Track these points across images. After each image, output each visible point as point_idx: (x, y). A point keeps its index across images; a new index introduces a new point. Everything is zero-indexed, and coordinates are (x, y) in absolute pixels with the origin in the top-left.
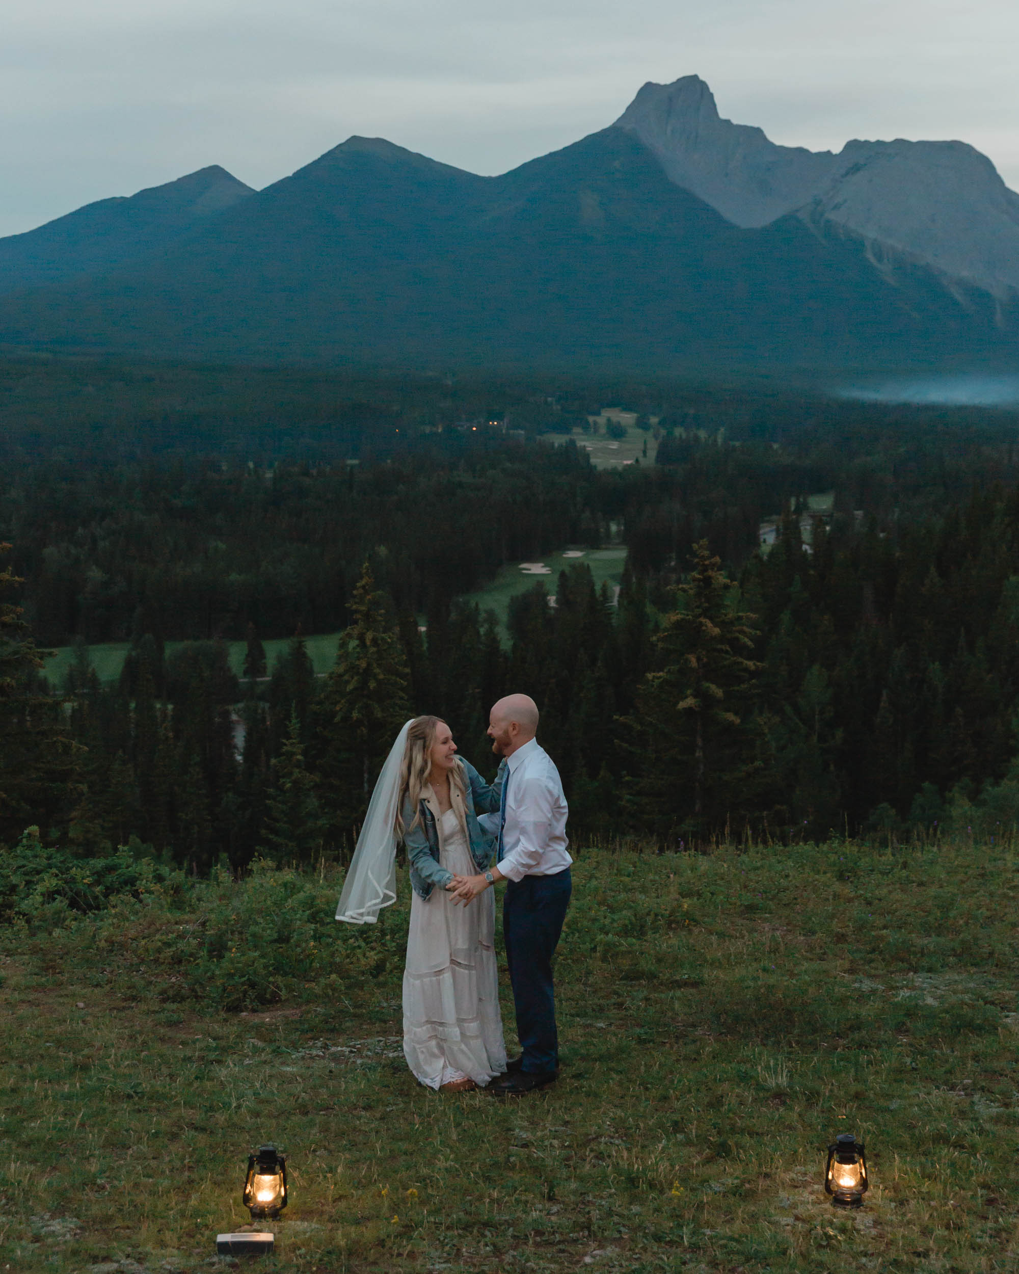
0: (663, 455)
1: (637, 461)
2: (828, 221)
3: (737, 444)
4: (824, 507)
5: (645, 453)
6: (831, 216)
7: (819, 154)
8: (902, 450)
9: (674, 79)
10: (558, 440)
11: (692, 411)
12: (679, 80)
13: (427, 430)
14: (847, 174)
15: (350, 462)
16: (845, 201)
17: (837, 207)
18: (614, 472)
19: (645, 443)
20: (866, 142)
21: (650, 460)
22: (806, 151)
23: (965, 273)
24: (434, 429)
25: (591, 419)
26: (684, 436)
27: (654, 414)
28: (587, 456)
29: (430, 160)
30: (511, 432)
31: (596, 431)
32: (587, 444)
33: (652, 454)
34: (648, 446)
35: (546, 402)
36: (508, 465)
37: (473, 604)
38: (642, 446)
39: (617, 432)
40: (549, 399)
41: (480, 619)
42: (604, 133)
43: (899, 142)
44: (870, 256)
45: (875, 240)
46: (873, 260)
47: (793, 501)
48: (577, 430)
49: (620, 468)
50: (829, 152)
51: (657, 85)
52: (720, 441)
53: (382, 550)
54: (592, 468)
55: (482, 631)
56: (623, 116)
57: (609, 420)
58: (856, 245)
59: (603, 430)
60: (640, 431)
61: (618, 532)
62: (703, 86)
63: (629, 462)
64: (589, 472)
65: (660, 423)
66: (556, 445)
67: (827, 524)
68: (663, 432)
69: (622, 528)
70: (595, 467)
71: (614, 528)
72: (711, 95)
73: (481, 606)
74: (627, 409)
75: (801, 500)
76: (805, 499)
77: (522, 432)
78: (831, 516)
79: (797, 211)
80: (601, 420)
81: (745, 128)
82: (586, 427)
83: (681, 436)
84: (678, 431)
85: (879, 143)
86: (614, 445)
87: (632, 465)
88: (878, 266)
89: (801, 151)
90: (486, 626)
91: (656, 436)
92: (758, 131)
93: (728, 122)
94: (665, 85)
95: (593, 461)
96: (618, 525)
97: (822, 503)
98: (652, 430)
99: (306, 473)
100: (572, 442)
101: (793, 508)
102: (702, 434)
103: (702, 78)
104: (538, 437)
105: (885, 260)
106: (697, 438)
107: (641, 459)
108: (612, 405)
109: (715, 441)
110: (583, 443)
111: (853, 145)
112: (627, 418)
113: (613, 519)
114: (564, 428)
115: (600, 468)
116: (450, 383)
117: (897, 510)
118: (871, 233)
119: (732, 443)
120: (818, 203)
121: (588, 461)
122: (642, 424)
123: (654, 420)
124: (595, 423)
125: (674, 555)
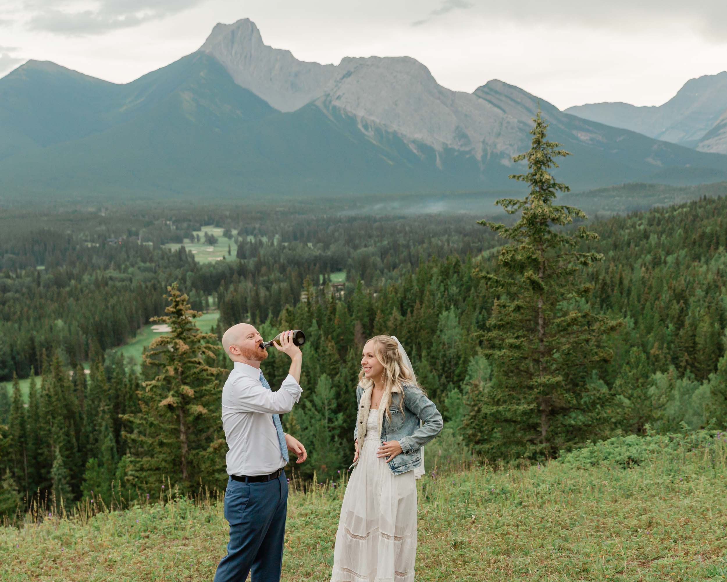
0: (241, 254)
1: (224, 258)
2: (335, 107)
3: (286, 244)
4: (340, 280)
5: (229, 252)
6: (337, 103)
7: (326, 66)
8: (385, 243)
9: (235, 21)
10: (174, 247)
11: (257, 226)
12: (237, 21)
13: (89, 245)
14: (344, 77)
15: (39, 268)
16: (344, 94)
17: (339, 98)
18: (210, 265)
19: (229, 247)
20: (354, 58)
21: (233, 258)
22: (319, 64)
23: (418, 136)
24: (94, 244)
25: (195, 233)
26: (253, 241)
27: (235, 228)
28: (193, 257)
29: (82, 75)
30: (144, 244)
31: (199, 240)
32: (192, 249)
33: (234, 253)
34: (232, 249)
35: (166, 224)
36: (142, 264)
37: (119, 354)
38: (227, 249)
39: (211, 241)
40: (168, 222)
41: (125, 362)
42: (193, 55)
43: (374, 58)
44: (360, 126)
45: (363, 117)
46: (363, 130)
47: (321, 277)
48: (186, 241)
49: (213, 263)
50: (332, 65)
51: (224, 25)
52: (275, 243)
53: (60, 323)
54: (195, 264)
55: (127, 370)
56: (204, 44)
57: (206, 234)
58: (352, 120)
59: (203, 240)
60: (226, 239)
61: (214, 303)
62: (253, 24)
63: (219, 259)
64: (195, 267)
65: (239, 234)
66: (173, 250)
67: (342, 290)
68: (240, 239)
69: (216, 300)
70: (199, 263)
71: (211, 300)
72: (258, 30)
73: (126, 355)
74: (218, 226)
75: (326, 276)
76: (329, 276)
77: (151, 244)
78: (344, 285)
79: (315, 101)
80: (201, 234)
81: (280, 50)
82: (192, 238)
83: (251, 242)
84: (251, 239)
85: (361, 58)
86: (211, 249)
87: (221, 260)
88: (366, 133)
89: (315, 64)
90: (129, 366)
91: (236, 242)
92: (288, 52)
93: (269, 47)
94: (229, 25)
95: (197, 259)
96: (214, 298)
97: (339, 278)
98: (233, 239)
99: (8, 277)
100: (183, 248)
101: (321, 282)
102: (265, 239)
103: (252, 20)
104: (163, 247)
105: (370, 129)
106: (261, 243)
107: (227, 256)
108: (208, 224)
109: (272, 244)
110: (190, 249)
111: (346, 60)
112: (217, 232)
113: (210, 294)
114: (178, 240)
115: (201, 263)
116: (103, 215)
117: (383, 279)
118: (361, 113)
119: (283, 244)
120: (328, 95)
121: (193, 260)
122: (227, 234)
123: (234, 232)
124: (198, 236)
125: (249, 315)
